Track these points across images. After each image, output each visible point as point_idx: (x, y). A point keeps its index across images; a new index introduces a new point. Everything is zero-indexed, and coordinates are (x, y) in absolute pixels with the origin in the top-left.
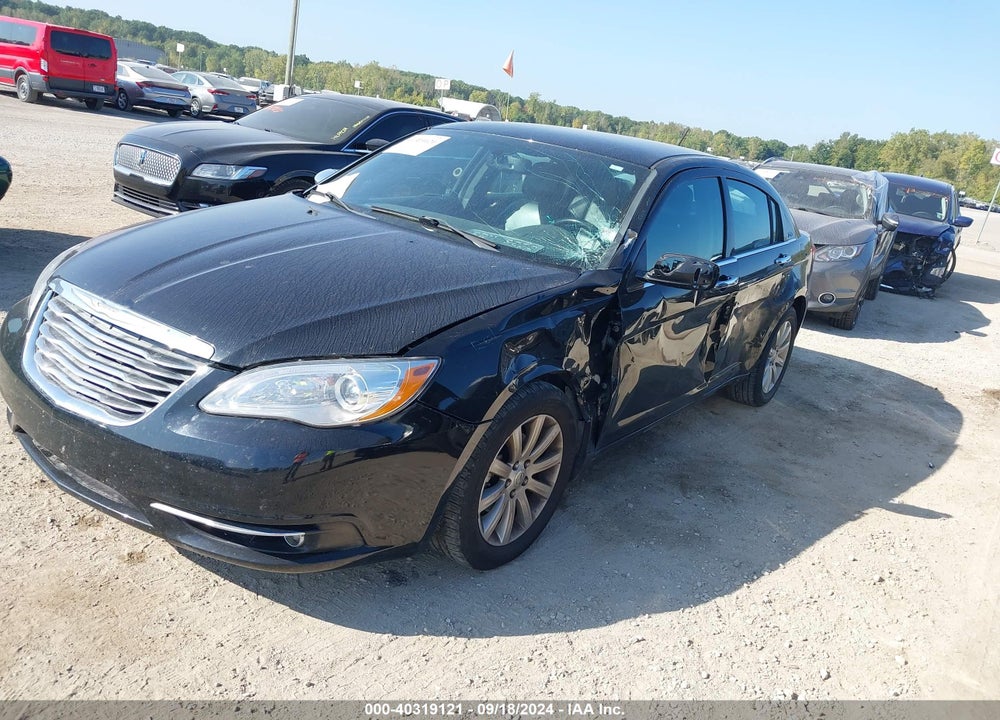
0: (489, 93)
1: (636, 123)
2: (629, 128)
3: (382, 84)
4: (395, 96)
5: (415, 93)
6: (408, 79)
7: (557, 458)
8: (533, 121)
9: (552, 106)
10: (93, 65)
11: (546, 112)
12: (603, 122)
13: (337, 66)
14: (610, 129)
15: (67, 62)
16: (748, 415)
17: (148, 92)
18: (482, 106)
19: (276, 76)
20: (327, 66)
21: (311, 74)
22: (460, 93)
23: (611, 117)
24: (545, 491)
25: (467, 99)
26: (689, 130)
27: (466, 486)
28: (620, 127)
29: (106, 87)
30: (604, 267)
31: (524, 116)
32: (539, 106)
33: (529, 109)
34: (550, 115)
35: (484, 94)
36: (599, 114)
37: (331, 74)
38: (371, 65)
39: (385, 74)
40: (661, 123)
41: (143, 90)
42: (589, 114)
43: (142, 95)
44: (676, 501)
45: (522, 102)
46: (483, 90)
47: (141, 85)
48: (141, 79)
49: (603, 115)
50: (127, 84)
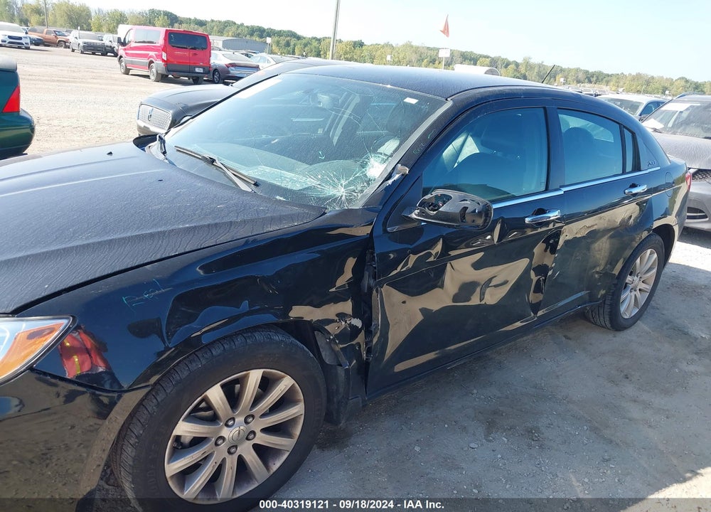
0: (493, 59)
1: (608, 75)
2: (602, 80)
3: (414, 57)
4: (423, 65)
5: (437, 62)
6: (432, 52)
7: (298, 410)
8: (525, 78)
9: (540, 66)
10: (195, 54)
11: (536, 71)
12: (581, 76)
13: (383, 47)
14: (587, 80)
15: (178, 53)
16: (603, 341)
17: (232, 70)
18: (487, 68)
19: (341, 57)
20: (377, 47)
21: (365, 53)
22: (470, 60)
23: (587, 71)
24: (285, 444)
25: (475, 64)
26: (653, 78)
27: (134, 454)
28: (594, 79)
29: (204, 69)
30: (358, 205)
31: (518, 75)
32: (529, 66)
33: (523, 70)
34: (539, 74)
35: (488, 60)
36: (578, 70)
37: (379, 53)
38: (407, 44)
39: (416, 50)
40: (630, 74)
41: (229, 69)
42: (570, 70)
43: (229, 72)
44: (472, 445)
45: (517, 65)
46: (488, 57)
47: (228, 66)
48: (228, 62)
49: (581, 70)
50: (220, 66)
